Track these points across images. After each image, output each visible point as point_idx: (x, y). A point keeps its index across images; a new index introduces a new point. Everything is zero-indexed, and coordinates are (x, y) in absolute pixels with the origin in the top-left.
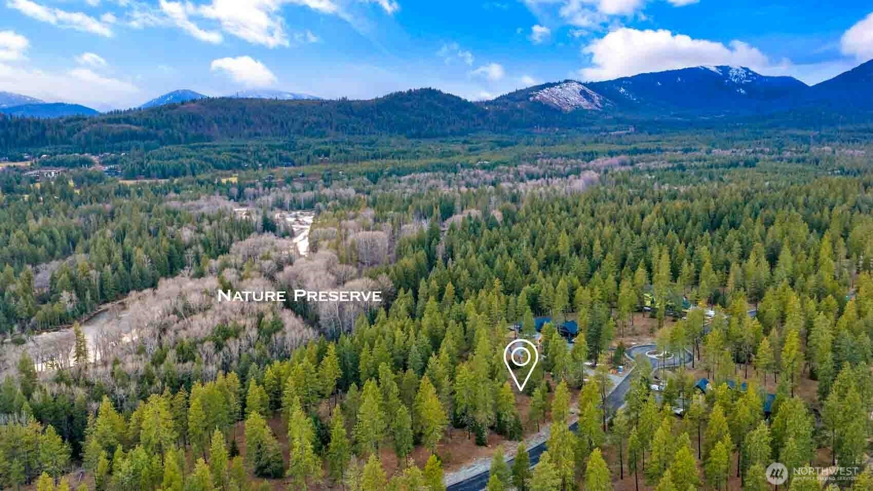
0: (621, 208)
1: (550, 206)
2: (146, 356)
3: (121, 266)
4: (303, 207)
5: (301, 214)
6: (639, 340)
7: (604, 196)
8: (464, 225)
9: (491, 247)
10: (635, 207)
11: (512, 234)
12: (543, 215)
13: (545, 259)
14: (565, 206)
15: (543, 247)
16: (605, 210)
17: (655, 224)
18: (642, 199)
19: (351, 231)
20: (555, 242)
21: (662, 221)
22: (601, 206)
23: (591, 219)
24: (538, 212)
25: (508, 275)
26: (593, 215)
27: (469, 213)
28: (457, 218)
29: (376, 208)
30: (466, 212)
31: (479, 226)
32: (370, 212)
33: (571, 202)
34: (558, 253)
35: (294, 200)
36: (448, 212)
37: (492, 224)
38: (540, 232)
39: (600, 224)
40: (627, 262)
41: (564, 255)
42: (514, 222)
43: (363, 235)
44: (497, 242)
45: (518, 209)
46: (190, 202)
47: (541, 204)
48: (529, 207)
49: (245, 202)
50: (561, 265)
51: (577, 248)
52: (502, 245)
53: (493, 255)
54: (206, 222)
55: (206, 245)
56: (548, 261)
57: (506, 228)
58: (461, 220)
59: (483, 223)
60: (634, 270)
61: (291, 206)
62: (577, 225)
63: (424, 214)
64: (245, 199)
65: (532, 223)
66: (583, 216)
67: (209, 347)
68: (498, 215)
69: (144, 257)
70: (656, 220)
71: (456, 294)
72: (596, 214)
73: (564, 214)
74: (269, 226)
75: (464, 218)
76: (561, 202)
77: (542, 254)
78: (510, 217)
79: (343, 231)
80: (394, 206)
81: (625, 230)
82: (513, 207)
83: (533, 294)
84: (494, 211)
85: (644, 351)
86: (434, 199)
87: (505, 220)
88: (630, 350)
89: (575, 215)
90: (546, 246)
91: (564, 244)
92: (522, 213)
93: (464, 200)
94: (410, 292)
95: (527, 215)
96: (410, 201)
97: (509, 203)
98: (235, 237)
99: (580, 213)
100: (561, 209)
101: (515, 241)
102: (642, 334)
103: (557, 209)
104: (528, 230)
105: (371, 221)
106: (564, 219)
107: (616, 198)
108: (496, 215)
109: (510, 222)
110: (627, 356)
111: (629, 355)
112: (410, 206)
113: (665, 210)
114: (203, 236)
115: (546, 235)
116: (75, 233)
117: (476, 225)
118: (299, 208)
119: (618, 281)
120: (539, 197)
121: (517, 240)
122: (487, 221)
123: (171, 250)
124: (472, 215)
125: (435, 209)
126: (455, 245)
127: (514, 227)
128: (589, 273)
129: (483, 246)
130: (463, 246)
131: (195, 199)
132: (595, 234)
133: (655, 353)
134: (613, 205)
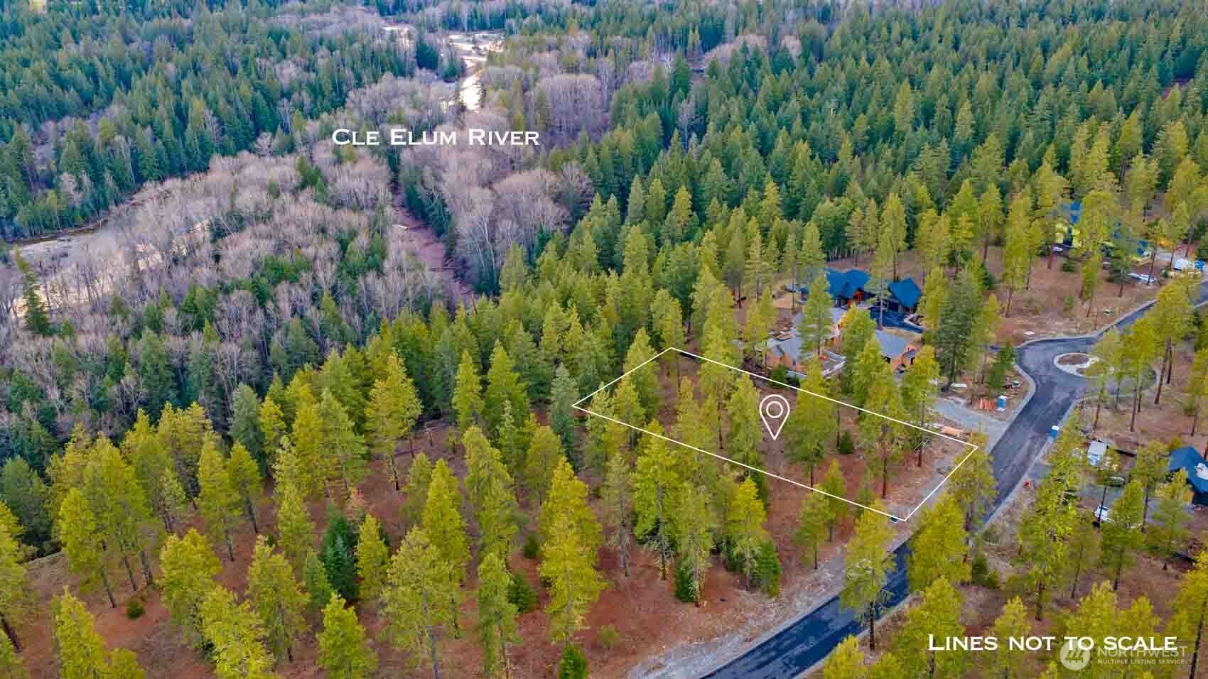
0: (1005, 34)
1: (884, 30)
2: (125, 318)
3: (167, 129)
4: (488, 24)
5: (485, 37)
6: (1041, 325)
7: (978, 12)
8: (734, 63)
9: (774, 107)
10: (1031, 34)
11: (814, 83)
12: (871, 46)
13: (868, 132)
14: (909, 32)
15: (864, 112)
16: (979, 39)
17: (1071, 67)
18: (1041, 18)
19: (543, 71)
20: (887, 101)
21: (1083, 61)
22: (972, 30)
23: (954, 56)
24: (863, 39)
25: (794, 169)
26: (956, 47)
27: (745, 43)
28: (724, 51)
29: (594, 32)
30: (740, 39)
31: (759, 64)
32: (582, 38)
33: (920, 22)
34: (891, 123)
35: (474, 15)
36: (713, 37)
37: (781, 63)
38: (864, 81)
39: (970, 66)
40: (1020, 149)
41: (903, 128)
42: (820, 59)
43: (562, 80)
44: (786, 98)
45: (830, 34)
46: (313, 17)
47: (870, 26)
48: (848, 31)
49: (402, 17)
50: (894, 146)
51: (926, 114)
52: (794, 104)
53: (775, 124)
54: (323, 51)
55: (316, 91)
56: (872, 138)
57: (806, 70)
58: (729, 55)
59: (766, 60)
60: (1034, 167)
61: (470, 23)
62: (928, 67)
63: (673, 42)
64: (405, 10)
65: (850, 61)
66: (940, 48)
67: (241, 299)
68: (793, 45)
69: (208, 114)
70: (1072, 59)
71: (693, 209)
72: (962, 45)
73: (908, 43)
74: (426, 58)
75: (734, 51)
76: (904, 22)
77: (862, 124)
78: (815, 50)
79: (531, 71)
80: (626, 28)
81: (1015, 78)
82: (822, 30)
83: (836, 219)
84: (787, 38)
85: (1049, 354)
86: (692, 14)
87: (805, 56)
88: (1022, 352)
89: (926, 47)
90: (870, 111)
91: (905, 104)
92: (836, 41)
93: (742, 17)
94: (613, 199)
95: (843, 45)
96: (652, 19)
97: (814, 24)
98: (365, 79)
99: (934, 42)
100: (902, 36)
101: (818, 95)
102: (1046, 310)
103: (895, 34)
104: (843, 76)
105: (580, 54)
106: (908, 54)
107: (997, 17)
108: (789, 46)
109: (812, 58)
110: (1017, 367)
111: (1020, 363)
112: (650, 28)
113: (1087, 40)
114: (313, 75)
115: (872, 85)
116: (129, 66)
117: (754, 64)
118: (483, 27)
119: (1004, 191)
120: (867, 13)
121: (822, 92)
122: (772, 55)
123: (254, 103)
124: (749, 46)
125: (691, 32)
126: (711, 103)
127: (819, 69)
128: (947, 169)
129: (759, 106)
130: (723, 107)
131: (322, 13)
132: (960, 87)
133: (1073, 361)
134: (991, 28)
